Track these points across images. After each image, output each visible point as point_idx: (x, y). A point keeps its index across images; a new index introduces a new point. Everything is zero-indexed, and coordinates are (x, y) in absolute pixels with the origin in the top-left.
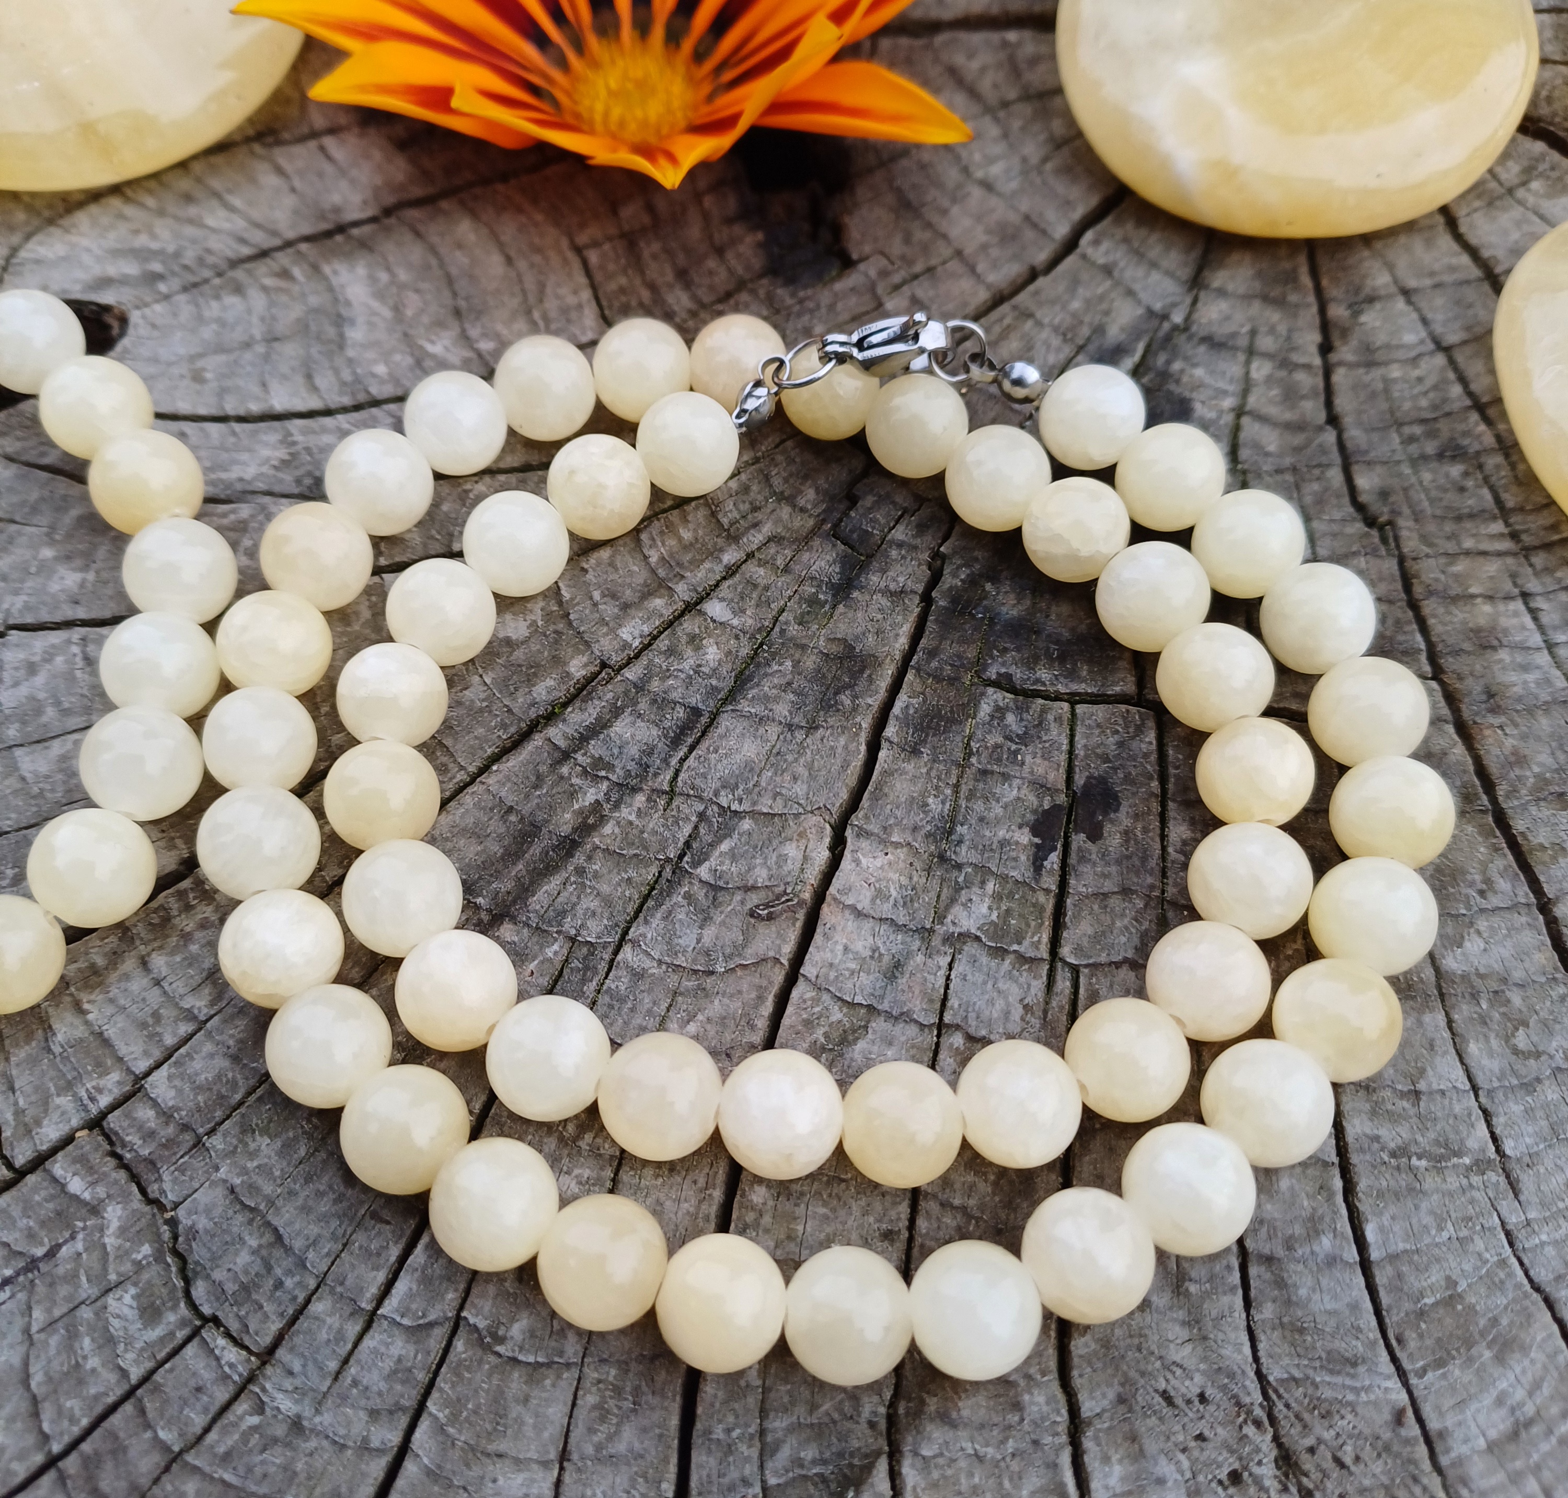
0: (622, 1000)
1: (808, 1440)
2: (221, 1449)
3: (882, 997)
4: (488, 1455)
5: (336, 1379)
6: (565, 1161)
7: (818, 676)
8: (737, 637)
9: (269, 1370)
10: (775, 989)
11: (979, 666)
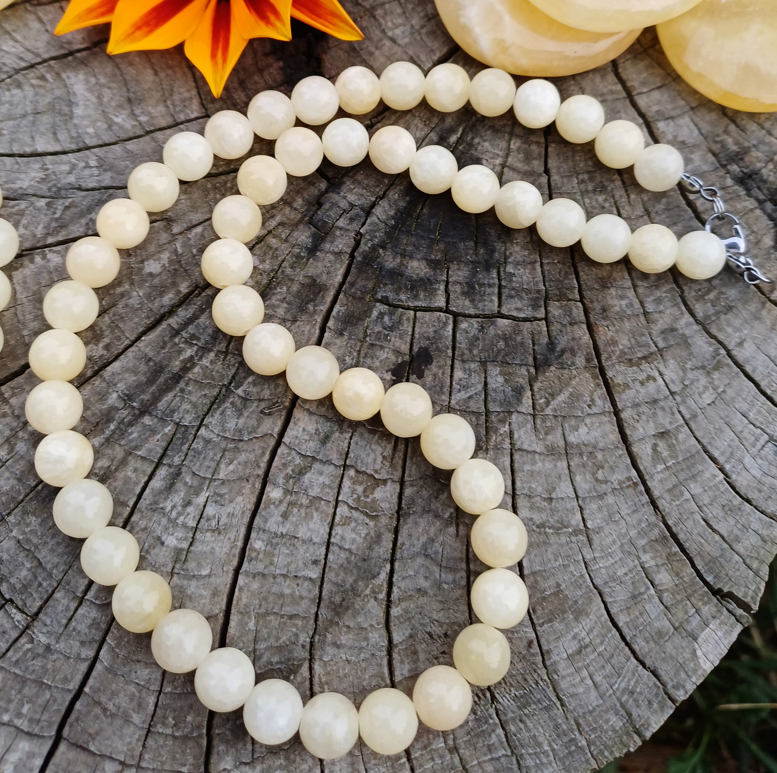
0: (200, 453)
1: (275, 654)
2: (14, 659)
3: (319, 452)
4: (134, 661)
5: (66, 627)
6: (171, 529)
7: (298, 295)
8: (261, 274)
9: (36, 623)
10: (270, 449)
11: (374, 291)
